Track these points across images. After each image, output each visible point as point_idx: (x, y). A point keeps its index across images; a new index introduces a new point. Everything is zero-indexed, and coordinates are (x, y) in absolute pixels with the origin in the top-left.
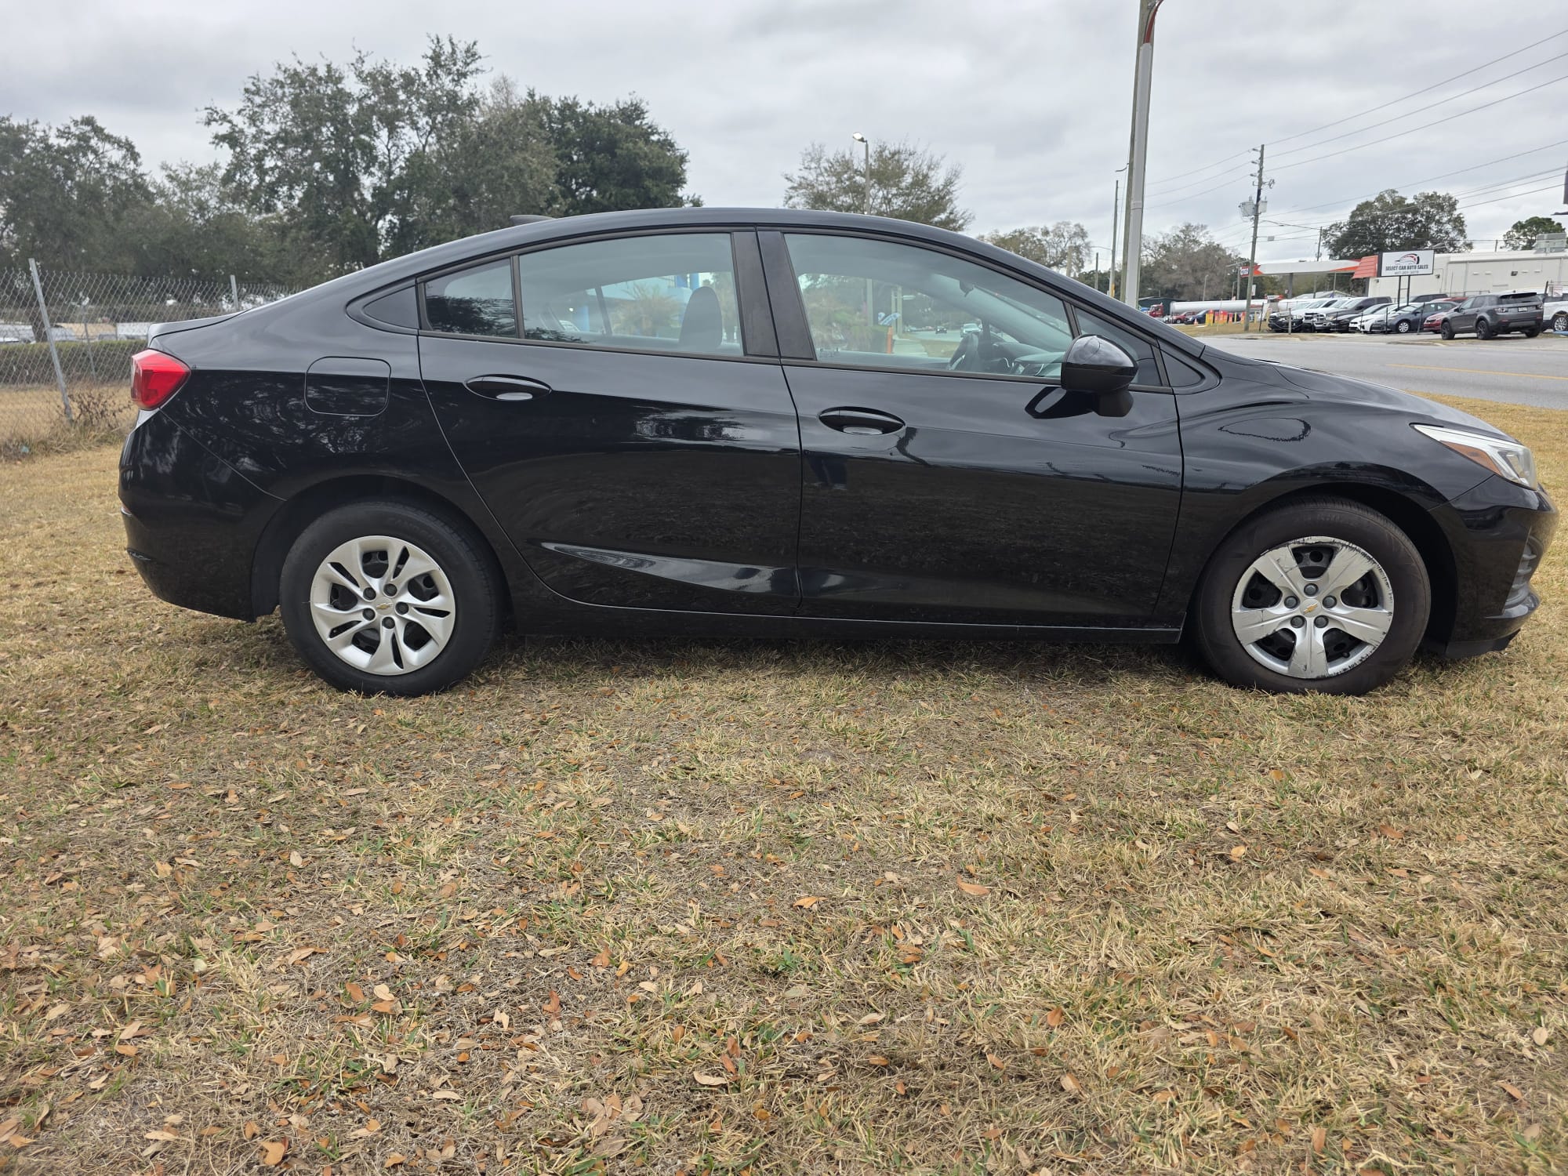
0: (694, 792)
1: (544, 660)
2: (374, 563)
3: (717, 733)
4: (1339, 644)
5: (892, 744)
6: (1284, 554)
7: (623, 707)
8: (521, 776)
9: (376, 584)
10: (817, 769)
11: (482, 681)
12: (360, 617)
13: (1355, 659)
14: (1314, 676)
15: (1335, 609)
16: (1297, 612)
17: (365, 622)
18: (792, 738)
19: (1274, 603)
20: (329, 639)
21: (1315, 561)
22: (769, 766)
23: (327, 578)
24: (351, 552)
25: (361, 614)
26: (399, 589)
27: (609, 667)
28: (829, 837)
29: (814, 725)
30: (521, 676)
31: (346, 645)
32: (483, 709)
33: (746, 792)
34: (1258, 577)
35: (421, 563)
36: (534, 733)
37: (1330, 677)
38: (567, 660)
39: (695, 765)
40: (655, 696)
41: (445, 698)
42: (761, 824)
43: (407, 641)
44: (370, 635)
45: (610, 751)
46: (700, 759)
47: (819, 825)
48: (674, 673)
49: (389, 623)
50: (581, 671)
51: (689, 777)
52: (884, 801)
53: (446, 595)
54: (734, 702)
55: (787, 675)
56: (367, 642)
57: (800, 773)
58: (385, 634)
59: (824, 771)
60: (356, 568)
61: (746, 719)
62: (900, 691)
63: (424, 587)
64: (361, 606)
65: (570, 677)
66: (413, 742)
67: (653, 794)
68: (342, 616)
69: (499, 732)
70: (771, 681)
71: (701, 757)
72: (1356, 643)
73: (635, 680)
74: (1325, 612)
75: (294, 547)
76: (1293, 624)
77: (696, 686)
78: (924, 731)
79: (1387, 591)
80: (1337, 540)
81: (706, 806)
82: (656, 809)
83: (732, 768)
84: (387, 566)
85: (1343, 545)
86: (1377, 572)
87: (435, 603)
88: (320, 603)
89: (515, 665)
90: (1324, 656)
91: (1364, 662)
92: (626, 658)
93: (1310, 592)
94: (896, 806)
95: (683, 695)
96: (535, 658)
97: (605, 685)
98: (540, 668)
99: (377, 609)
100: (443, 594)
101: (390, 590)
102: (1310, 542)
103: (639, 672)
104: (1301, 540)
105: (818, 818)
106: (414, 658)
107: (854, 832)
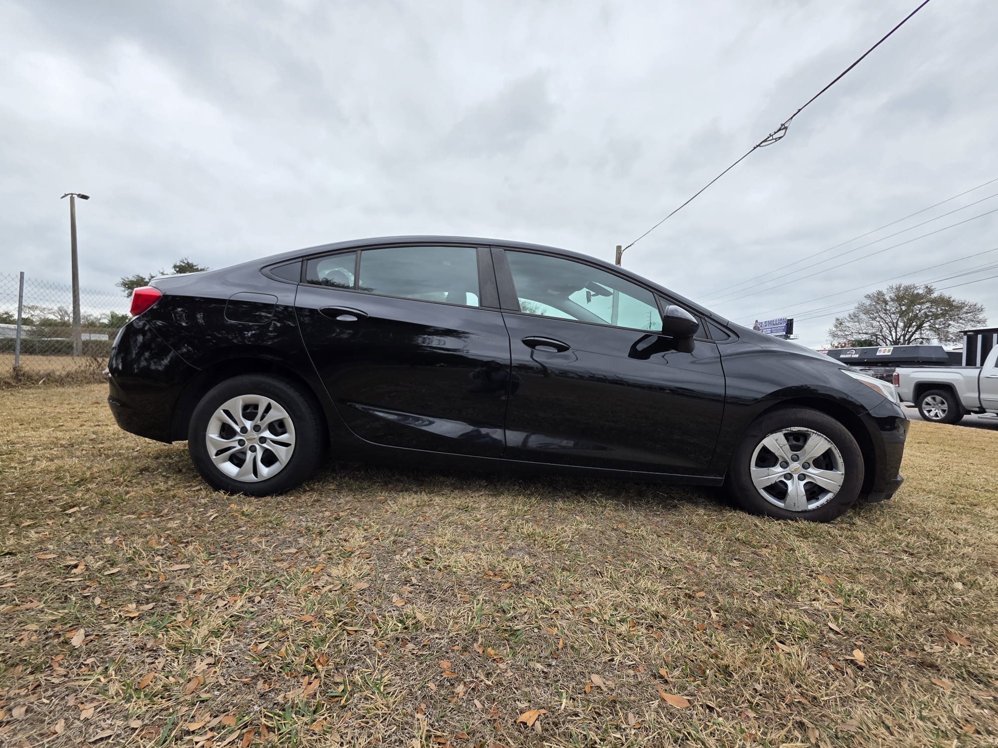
0: (430, 580)
1: (350, 479)
2: (250, 411)
3: (449, 533)
4: (814, 491)
5: (566, 546)
6: (780, 436)
7: (390, 511)
8: (308, 559)
9: (248, 424)
10: (520, 565)
11: (308, 489)
12: (236, 444)
13: (823, 500)
14: (800, 510)
15: (810, 470)
16: (787, 471)
17: (239, 447)
18: (498, 538)
19: (774, 465)
20: (214, 457)
21: (797, 441)
22: (485, 560)
23: (220, 419)
24: (236, 404)
25: (237, 442)
26: (262, 428)
27: (387, 485)
28: (536, 630)
29: (512, 528)
30: (333, 487)
31: (225, 461)
32: (301, 507)
33: (469, 582)
34: (765, 449)
35: (279, 412)
36: (328, 526)
37: (810, 511)
38: (363, 479)
39: (433, 557)
40: (411, 504)
41: (279, 499)
42: (482, 615)
43: (263, 461)
44: (241, 456)
45: (376, 542)
46: (437, 552)
47: (527, 617)
48: (425, 491)
49: (253, 449)
50: (369, 486)
51: (428, 567)
52: (573, 596)
53: (291, 434)
54: (460, 511)
55: (492, 495)
56: (237, 460)
57: (507, 568)
58: (249, 455)
59: (524, 567)
60: (238, 413)
61: (468, 523)
62: (561, 509)
63: (278, 427)
64: (238, 438)
65: (362, 489)
66: (244, 529)
67: (400, 580)
68: (225, 443)
69: (304, 524)
70: (483, 499)
71: (437, 550)
72: (823, 491)
73: (401, 494)
74: (803, 471)
75: (203, 399)
76: (785, 478)
77: (437, 499)
78: (583, 536)
79: (840, 461)
80: (810, 430)
81: (439, 594)
82: (400, 595)
83: (459, 560)
84: (257, 414)
85: (813, 433)
86: (833, 449)
87: (283, 438)
88: (213, 434)
89: (332, 481)
90: (805, 498)
91: (829, 502)
92: (398, 480)
93: (795, 459)
94: (582, 601)
95: (429, 505)
96: (344, 477)
97: (382, 496)
98: (346, 483)
99: (247, 440)
100: (289, 433)
101: (257, 428)
102: (794, 430)
103: (404, 489)
104: (789, 429)
105: (525, 610)
106: (265, 471)
107: (555, 626)
